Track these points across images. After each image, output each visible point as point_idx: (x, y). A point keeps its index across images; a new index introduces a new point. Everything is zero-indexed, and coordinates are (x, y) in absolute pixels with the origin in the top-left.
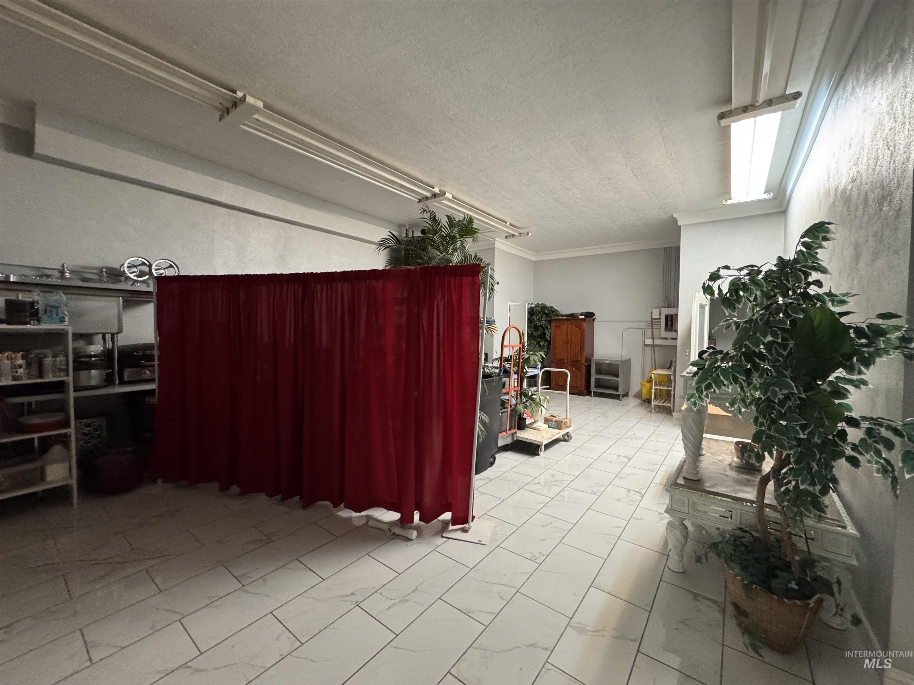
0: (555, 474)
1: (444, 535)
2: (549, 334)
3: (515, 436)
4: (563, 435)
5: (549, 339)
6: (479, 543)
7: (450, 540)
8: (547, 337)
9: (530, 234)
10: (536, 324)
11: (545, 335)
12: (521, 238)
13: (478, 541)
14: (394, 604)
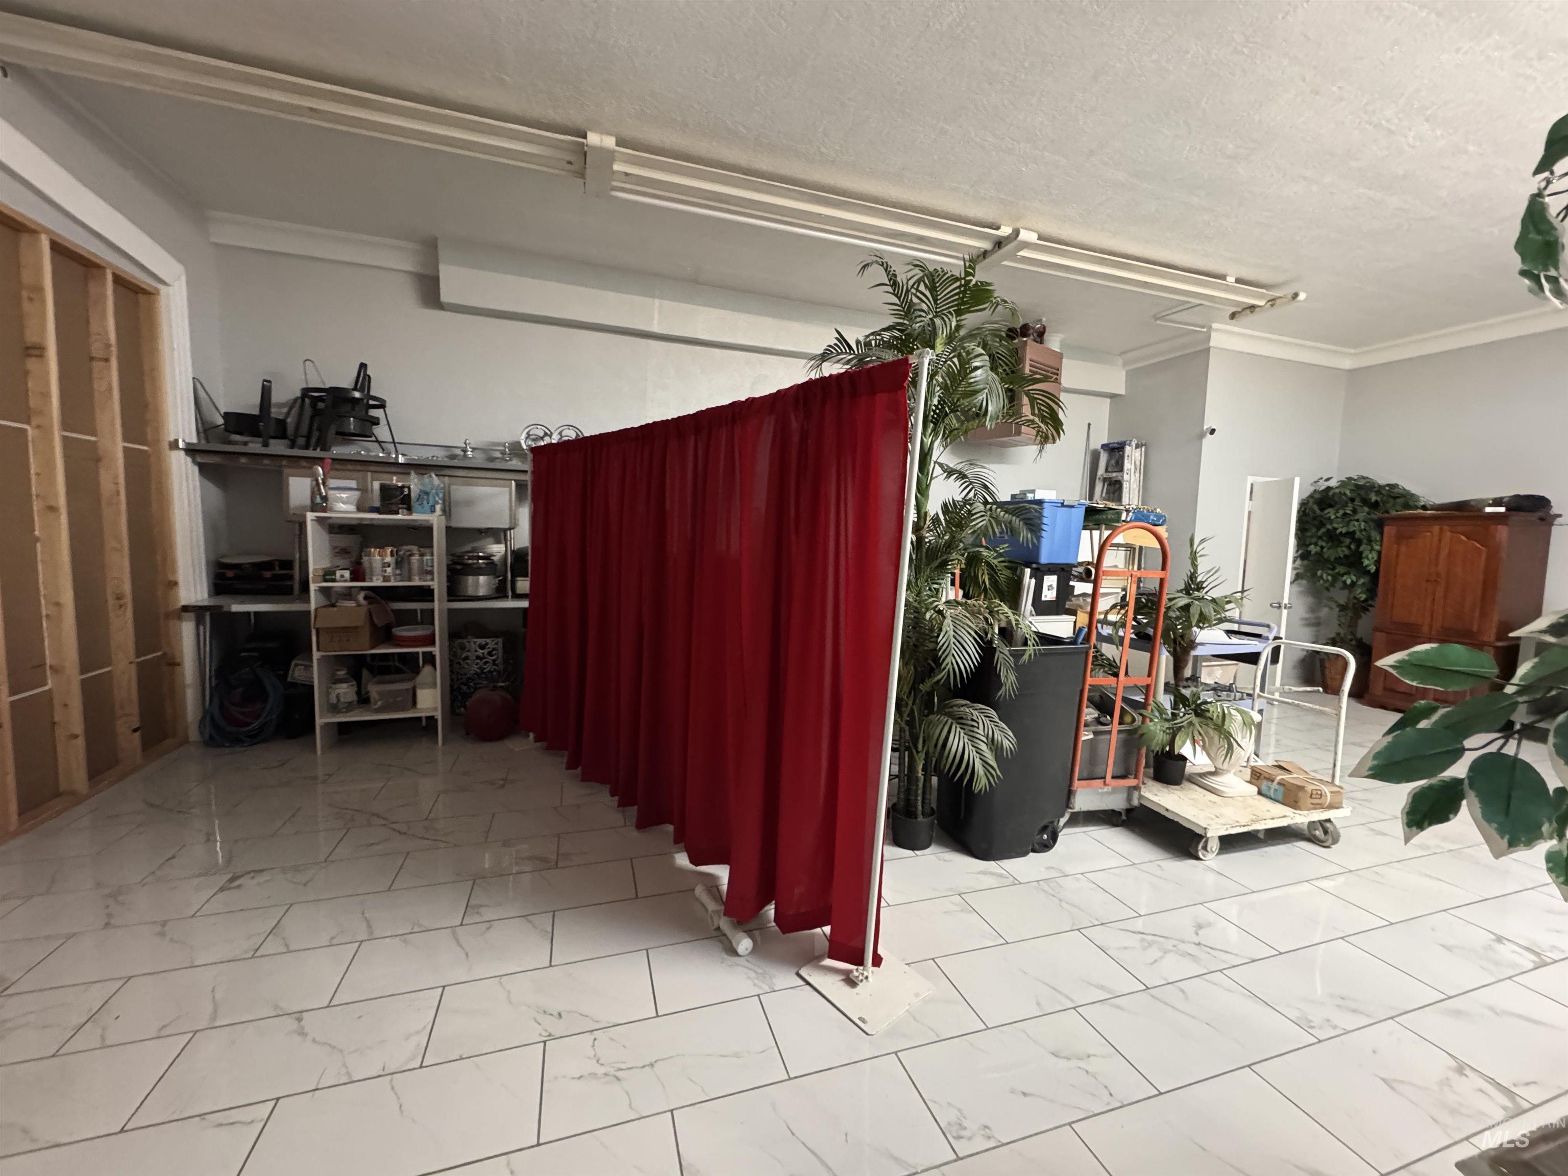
0: (1209, 924)
1: (803, 972)
2: (1374, 555)
3: (1136, 795)
4: (1311, 823)
5: (1373, 568)
6: (858, 1025)
7: (808, 987)
8: (1366, 562)
9: (1302, 296)
10: (1336, 529)
11: (1359, 556)
12: (1276, 311)
13: (860, 1019)
14: (593, 1075)
